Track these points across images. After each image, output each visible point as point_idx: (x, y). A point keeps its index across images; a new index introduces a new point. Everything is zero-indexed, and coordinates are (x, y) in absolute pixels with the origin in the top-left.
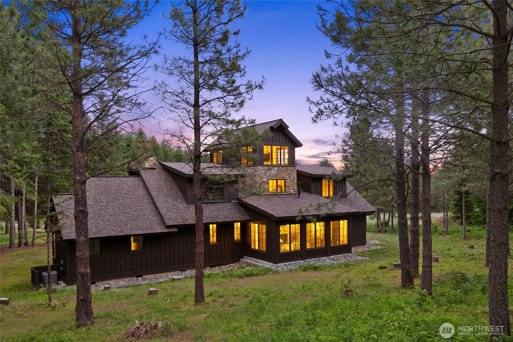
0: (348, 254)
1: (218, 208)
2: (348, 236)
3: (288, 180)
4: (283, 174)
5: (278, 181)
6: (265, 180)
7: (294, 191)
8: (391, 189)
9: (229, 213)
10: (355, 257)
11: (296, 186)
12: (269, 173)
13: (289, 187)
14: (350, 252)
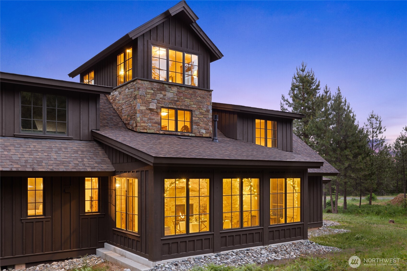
0: (302, 241)
1: (50, 148)
2: (301, 207)
3: (197, 113)
4: (187, 102)
5: (179, 111)
6: (153, 106)
7: (207, 133)
8: (347, 153)
9: (70, 157)
10: (314, 246)
11: (210, 124)
12: (161, 96)
13: (197, 124)
14: (305, 237)
